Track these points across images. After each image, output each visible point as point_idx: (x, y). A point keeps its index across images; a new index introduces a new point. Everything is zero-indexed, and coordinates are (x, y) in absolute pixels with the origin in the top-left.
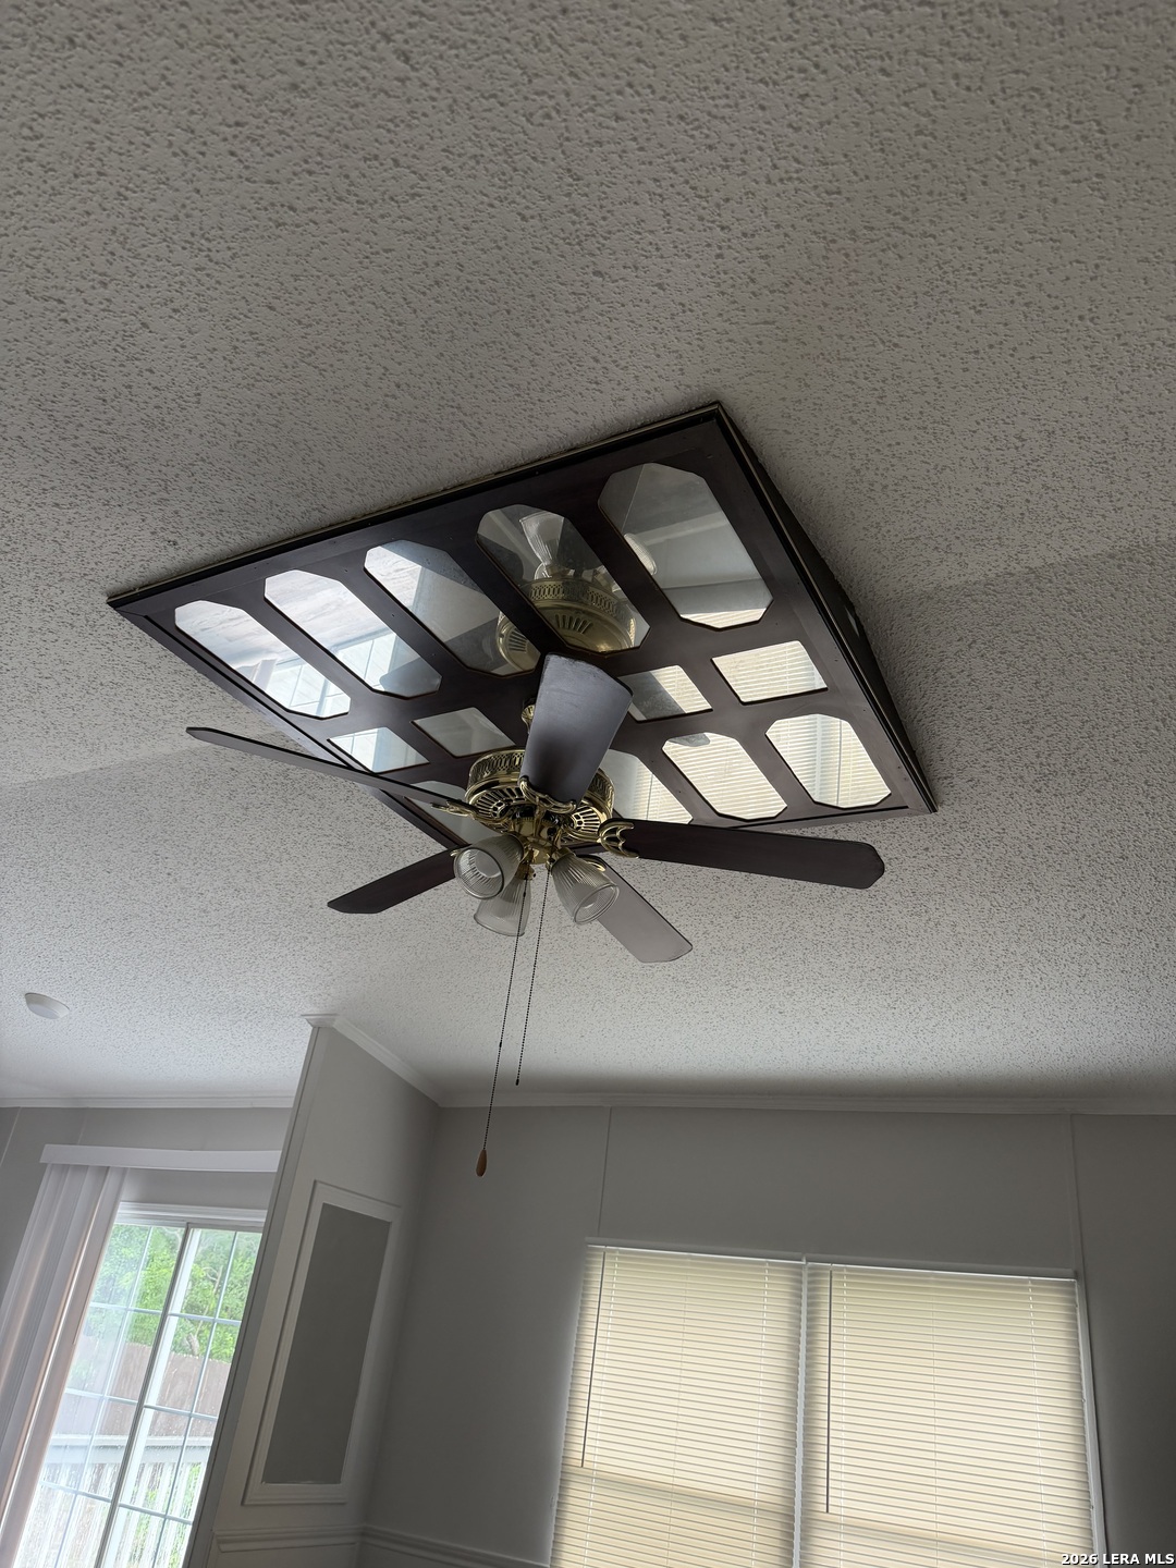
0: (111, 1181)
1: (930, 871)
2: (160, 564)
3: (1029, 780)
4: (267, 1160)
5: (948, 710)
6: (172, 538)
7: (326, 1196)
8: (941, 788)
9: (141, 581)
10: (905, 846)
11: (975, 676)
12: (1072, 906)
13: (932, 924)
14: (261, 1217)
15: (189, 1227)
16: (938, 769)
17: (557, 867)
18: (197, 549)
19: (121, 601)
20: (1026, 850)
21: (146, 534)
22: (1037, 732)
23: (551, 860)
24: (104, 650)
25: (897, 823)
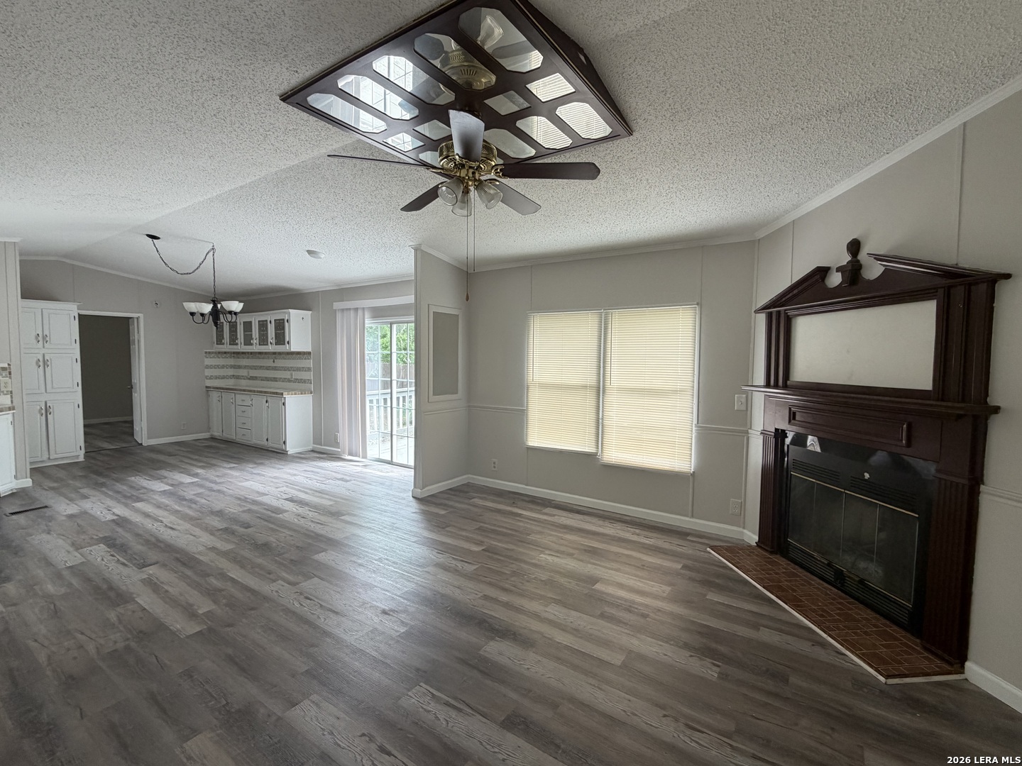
0: (360, 312)
1: (635, 160)
2: (294, 81)
3: (668, 116)
4: (410, 299)
5: (630, 90)
6: (295, 69)
7: (433, 309)
8: (633, 125)
9: (289, 88)
10: (623, 151)
11: (639, 74)
12: (692, 166)
13: (639, 181)
14: (413, 318)
15: (391, 324)
16: (631, 116)
17: (477, 188)
18: (307, 72)
19: (286, 98)
20: (671, 146)
21: (284, 70)
22: (668, 95)
23: (475, 185)
24: (286, 117)
25: (618, 142)
